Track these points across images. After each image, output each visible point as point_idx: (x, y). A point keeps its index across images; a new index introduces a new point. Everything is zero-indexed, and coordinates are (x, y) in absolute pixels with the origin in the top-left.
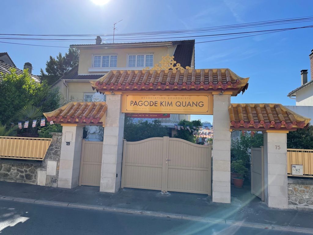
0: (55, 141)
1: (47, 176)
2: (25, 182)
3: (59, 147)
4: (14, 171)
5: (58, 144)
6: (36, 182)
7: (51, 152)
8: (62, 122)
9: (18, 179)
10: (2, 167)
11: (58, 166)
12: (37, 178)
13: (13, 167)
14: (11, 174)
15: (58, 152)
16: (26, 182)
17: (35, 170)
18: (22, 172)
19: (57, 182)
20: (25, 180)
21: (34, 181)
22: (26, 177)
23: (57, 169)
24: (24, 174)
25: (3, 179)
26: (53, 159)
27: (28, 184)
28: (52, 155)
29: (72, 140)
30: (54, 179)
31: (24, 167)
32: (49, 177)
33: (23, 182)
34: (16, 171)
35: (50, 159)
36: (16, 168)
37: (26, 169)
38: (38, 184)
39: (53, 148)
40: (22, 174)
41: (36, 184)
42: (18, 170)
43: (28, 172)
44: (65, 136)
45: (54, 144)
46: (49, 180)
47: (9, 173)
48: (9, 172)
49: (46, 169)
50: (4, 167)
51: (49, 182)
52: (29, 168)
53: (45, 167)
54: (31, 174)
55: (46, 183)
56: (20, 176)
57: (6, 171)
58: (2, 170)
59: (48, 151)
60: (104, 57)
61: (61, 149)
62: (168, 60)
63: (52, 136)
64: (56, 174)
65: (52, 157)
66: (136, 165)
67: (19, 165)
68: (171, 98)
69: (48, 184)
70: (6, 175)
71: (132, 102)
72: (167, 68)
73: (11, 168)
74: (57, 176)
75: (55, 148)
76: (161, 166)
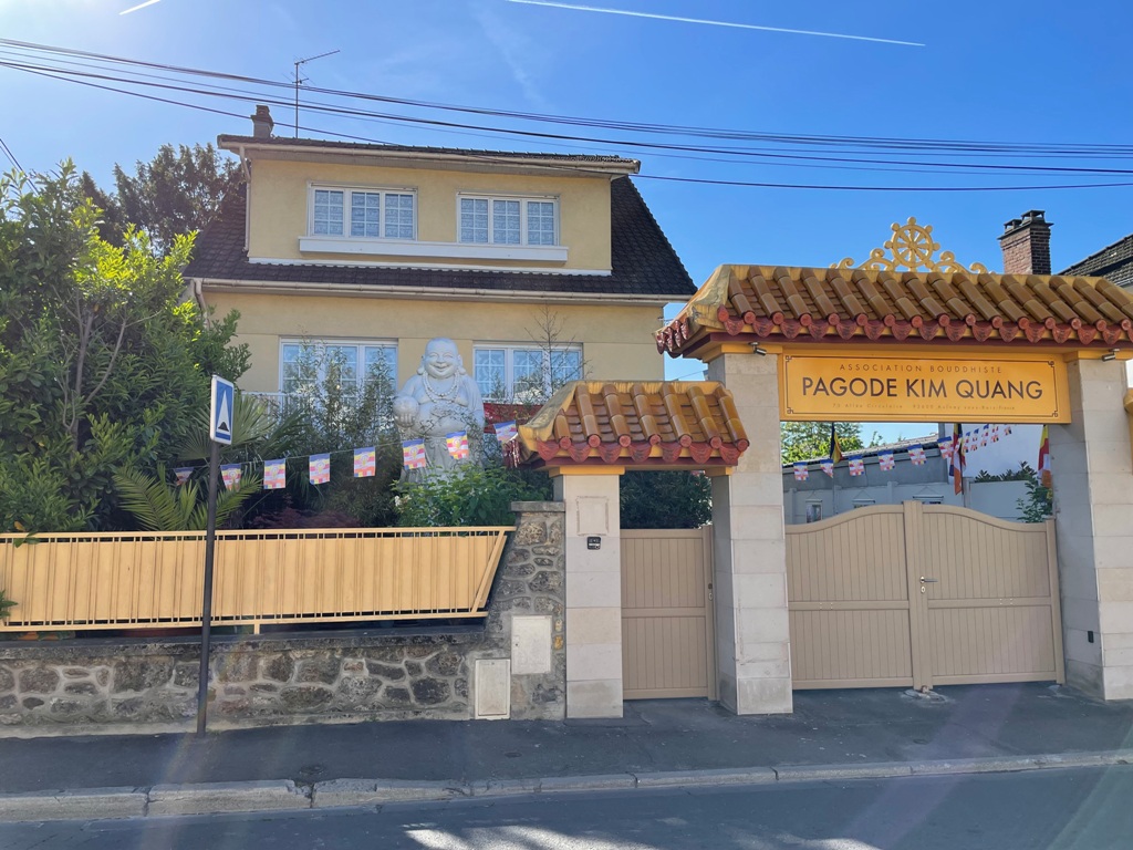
0: (533, 538)
1: (516, 678)
2: (419, 716)
3: (555, 560)
4: (355, 672)
5: (547, 547)
6: (469, 708)
7: (521, 579)
8: (568, 461)
9: (379, 708)
10: (289, 662)
11: (560, 639)
12: (471, 696)
13: (349, 660)
14: (344, 689)
15: (550, 579)
16: (423, 715)
17: (459, 658)
18: (396, 674)
19: (561, 698)
20: (412, 706)
21: (459, 704)
22: (416, 693)
23: (553, 648)
24: (405, 683)
25: (307, 717)
26: (532, 607)
27: (430, 721)
28: (528, 592)
29: (607, 528)
30: (546, 686)
31: (403, 654)
32: (524, 682)
33: (411, 717)
34: (366, 672)
35: (520, 608)
36: (363, 660)
37: (416, 661)
38: (477, 718)
39: (526, 566)
40: (394, 684)
41: (468, 718)
42: (374, 670)
43: (425, 670)
44: (578, 514)
45: (525, 548)
46: (524, 693)
47: (332, 688)
48: (330, 683)
49: (509, 650)
50: (304, 665)
51: (529, 703)
52: (431, 652)
53: (501, 644)
54: (440, 679)
55: (515, 708)
56: (389, 692)
57: (312, 679)
58: (294, 677)
59: (509, 578)
60: (356, 197)
61: (564, 568)
62: (913, 237)
63: (519, 514)
64: (555, 667)
65: (528, 598)
66: (821, 605)
67: (382, 648)
68: (941, 369)
69: (521, 712)
70: (316, 696)
71: (808, 383)
72: (913, 264)
73: (339, 666)
74: (558, 674)
75: (535, 565)
76: (905, 604)
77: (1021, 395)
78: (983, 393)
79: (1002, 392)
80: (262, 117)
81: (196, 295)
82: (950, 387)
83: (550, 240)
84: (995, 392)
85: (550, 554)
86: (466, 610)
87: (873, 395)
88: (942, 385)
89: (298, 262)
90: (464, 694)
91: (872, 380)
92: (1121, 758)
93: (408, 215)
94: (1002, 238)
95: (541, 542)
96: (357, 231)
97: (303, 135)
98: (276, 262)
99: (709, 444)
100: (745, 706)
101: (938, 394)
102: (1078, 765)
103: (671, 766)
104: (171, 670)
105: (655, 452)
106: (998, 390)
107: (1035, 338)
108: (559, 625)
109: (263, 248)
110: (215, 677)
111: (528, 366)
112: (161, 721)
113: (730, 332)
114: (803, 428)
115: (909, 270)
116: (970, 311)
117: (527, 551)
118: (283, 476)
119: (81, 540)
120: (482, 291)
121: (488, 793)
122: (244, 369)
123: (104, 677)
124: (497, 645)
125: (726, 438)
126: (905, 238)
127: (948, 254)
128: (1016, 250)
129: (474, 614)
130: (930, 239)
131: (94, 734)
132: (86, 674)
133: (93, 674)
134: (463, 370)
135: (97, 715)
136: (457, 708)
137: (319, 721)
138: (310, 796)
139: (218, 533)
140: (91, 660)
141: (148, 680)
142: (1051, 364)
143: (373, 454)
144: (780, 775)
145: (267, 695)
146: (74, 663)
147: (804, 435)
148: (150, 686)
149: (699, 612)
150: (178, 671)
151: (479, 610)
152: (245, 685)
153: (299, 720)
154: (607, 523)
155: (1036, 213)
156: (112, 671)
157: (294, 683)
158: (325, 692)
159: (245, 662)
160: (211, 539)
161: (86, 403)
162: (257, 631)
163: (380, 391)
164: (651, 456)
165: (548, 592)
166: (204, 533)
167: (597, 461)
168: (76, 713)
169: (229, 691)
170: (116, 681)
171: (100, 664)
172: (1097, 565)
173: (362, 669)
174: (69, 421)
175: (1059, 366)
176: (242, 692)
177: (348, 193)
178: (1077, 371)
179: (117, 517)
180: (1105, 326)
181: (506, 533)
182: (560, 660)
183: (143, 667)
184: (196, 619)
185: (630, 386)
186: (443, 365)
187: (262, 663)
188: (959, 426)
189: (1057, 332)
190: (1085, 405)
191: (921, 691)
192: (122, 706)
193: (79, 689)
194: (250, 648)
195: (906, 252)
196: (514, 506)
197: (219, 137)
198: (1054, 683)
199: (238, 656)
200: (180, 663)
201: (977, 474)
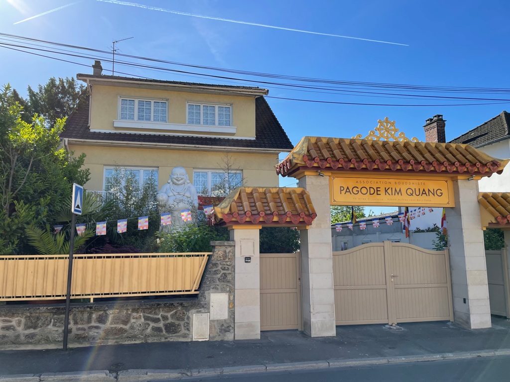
0: (220, 257)
1: (211, 321)
2: (167, 340)
3: (230, 267)
4: (137, 320)
5: (227, 262)
6: (190, 336)
7: (214, 276)
8: (237, 223)
9: (148, 336)
10: (107, 316)
11: (232, 303)
12: (191, 330)
13: (135, 314)
14: (132, 328)
15: (228, 276)
16: (169, 339)
17: (186, 313)
18: (157, 320)
19: (232, 331)
20: (164, 335)
21: (185, 334)
22: (166, 329)
23: (229, 308)
24: (161, 325)
25: (115, 341)
26: (220, 289)
27: (172, 342)
28: (218, 283)
29: (254, 253)
30: (226, 325)
31: (160, 311)
32: (215, 323)
33: (163, 340)
34: (143, 320)
35: (214, 290)
36: (141, 314)
37: (166, 314)
38: (194, 340)
39: (217, 270)
40: (156, 325)
41: (190, 340)
42: (146, 318)
43: (170, 318)
44: (241, 247)
45: (219, 262)
46: (215, 328)
47: (127, 327)
48: (126, 325)
49: (209, 309)
50: (114, 317)
51: (217, 333)
52: (173, 310)
53: (205, 306)
54: (177, 322)
55: (211, 335)
56: (154, 329)
57: (118, 323)
58: (109, 322)
59: (209, 276)
60: (140, 103)
61: (234, 271)
62: (387, 126)
63: (214, 247)
64: (230, 316)
65: (218, 285)
66: (348, 287)
67: (150, 309)
68: (399, 183)
69: (214, 337)
70: (119, 331)
71: (342, 189)
72: (387, 137)
73: (130, 317)
74: (231, 320)
75: (221, 270)
76: (384, 287)
77: (434, 195)
78: (418, 194)
79: (426, 193)
80: (97, 66)
81: (65, 146)
82: (403, 191)
83: (228, 124)
84: (423, 193)
85: (228, 265)
86: (189, 291)
87: (370, 194)
88: (400, 190)
89: (113, 131)
90: (188, 330)
91: (370, 188)
92: (478, 355)
93: (164, 112)
94: (425, 126)
95: (224, 259)
96: (141, 118)
97: (116, 75)
98: (103, 131)
99: (299, 215)
100: (315, 333)
101: (398, 194)
102: (460, 358)
103: (282, 361)
104: (51, 320)
105: (276, 219)
106: (424, 192)
107: (440, 170)
108: (232, 297)
109: (96, 125)
110: (72, 322)
111: (218, 180)
112: (46, 343)
113: (309, 166)
114: (339, 208)
115: (386, 140)
116: (412, 158)
117: (218, 264)
118: (105, 229)
119: (9, 259)
120: (197, 146)
121: (199, 375)
122: (87, 180)
123: (19, 323)
124: (203, 307)
125: (307, 213)
126: (384, 126)
127: (402, 133)
128: (431, 132)
129: (193, 292)
130: (395, 127)
131: (14, 349)
132: (11, 321)
133: (14, 321)
134: (189, 181)
135: (16, 341)
136: (185, 336)
137: (120, 343)
138: (116, 377)
139: (74, 256)
140: (13, 315)
141: (40, 324)
142: (446, 181)
143: (147, 219)
144: (331, 364)
145: (96, 331)
146: (5, 316)
147: (340, 211)
148: (41, 327)
149: (294, 291)
150: (54, 320)
151: (195, 291)
152: (86, 326)
153: (111, 342)
154: (254, 251)
155: (439, 116)
156: (23, 320)
157: (108, 325)
158: (124, 329)
159: (86, 316)
160: (71, 259)
161: (14, 195)
162: (92, 301)
163: (151, 190)
164: (273, 220)
165: (227, 282)
166: (68, 256)
167: (250, 223)
168: (6, 339)
169: (79, 329)
170: (25, 325)
171: (17, 317)
172: (467, 269)
173: (141, 318)
174: (5, 203)
175: (450, 182)
176: (84, 330)
177: (136, 101)
178: (457, 185)
179: (27, 248)
180: (469, 165)
181: (208, 255)
182: (232, 313)
183: (38, 318)
184: (63, 296)
185: (264, 189)
186: (180, 179)
187: (94, 316)
188: (407, 208)
189: (449, 168)
190: (461, 200)
191: (392, 326)
192: (27, 336)
193: (7, 328)
194: (88, 309)
195: (384, 132)
196: (212, 243)
197: (77, 75)
198: (449, 321)
199: (82, 312)
200: (55, 316)
201: (415, 229)
